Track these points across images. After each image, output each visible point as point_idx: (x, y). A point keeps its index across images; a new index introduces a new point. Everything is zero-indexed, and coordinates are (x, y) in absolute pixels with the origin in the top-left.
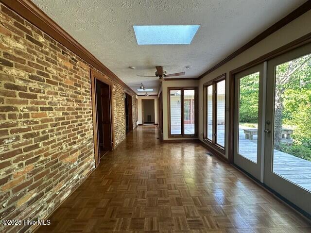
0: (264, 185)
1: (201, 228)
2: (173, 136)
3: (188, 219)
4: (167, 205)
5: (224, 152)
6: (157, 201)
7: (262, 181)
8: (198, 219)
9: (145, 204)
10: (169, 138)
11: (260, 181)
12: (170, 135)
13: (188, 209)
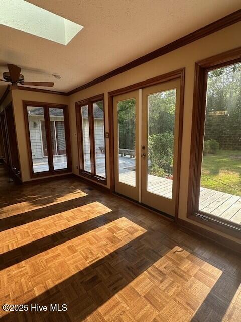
0: (141, 204)
1: (103, 262)
2: (39, 174)
3: (88, 261)
4: (60, 259)
5: (105, 182)
6: (44, 262)
7: (140, 202)
8: (98, 256)
9: (27, 273)
10: (31, 178)
11: (138, 202)
12: (32, 174)
13: (84, 252)
